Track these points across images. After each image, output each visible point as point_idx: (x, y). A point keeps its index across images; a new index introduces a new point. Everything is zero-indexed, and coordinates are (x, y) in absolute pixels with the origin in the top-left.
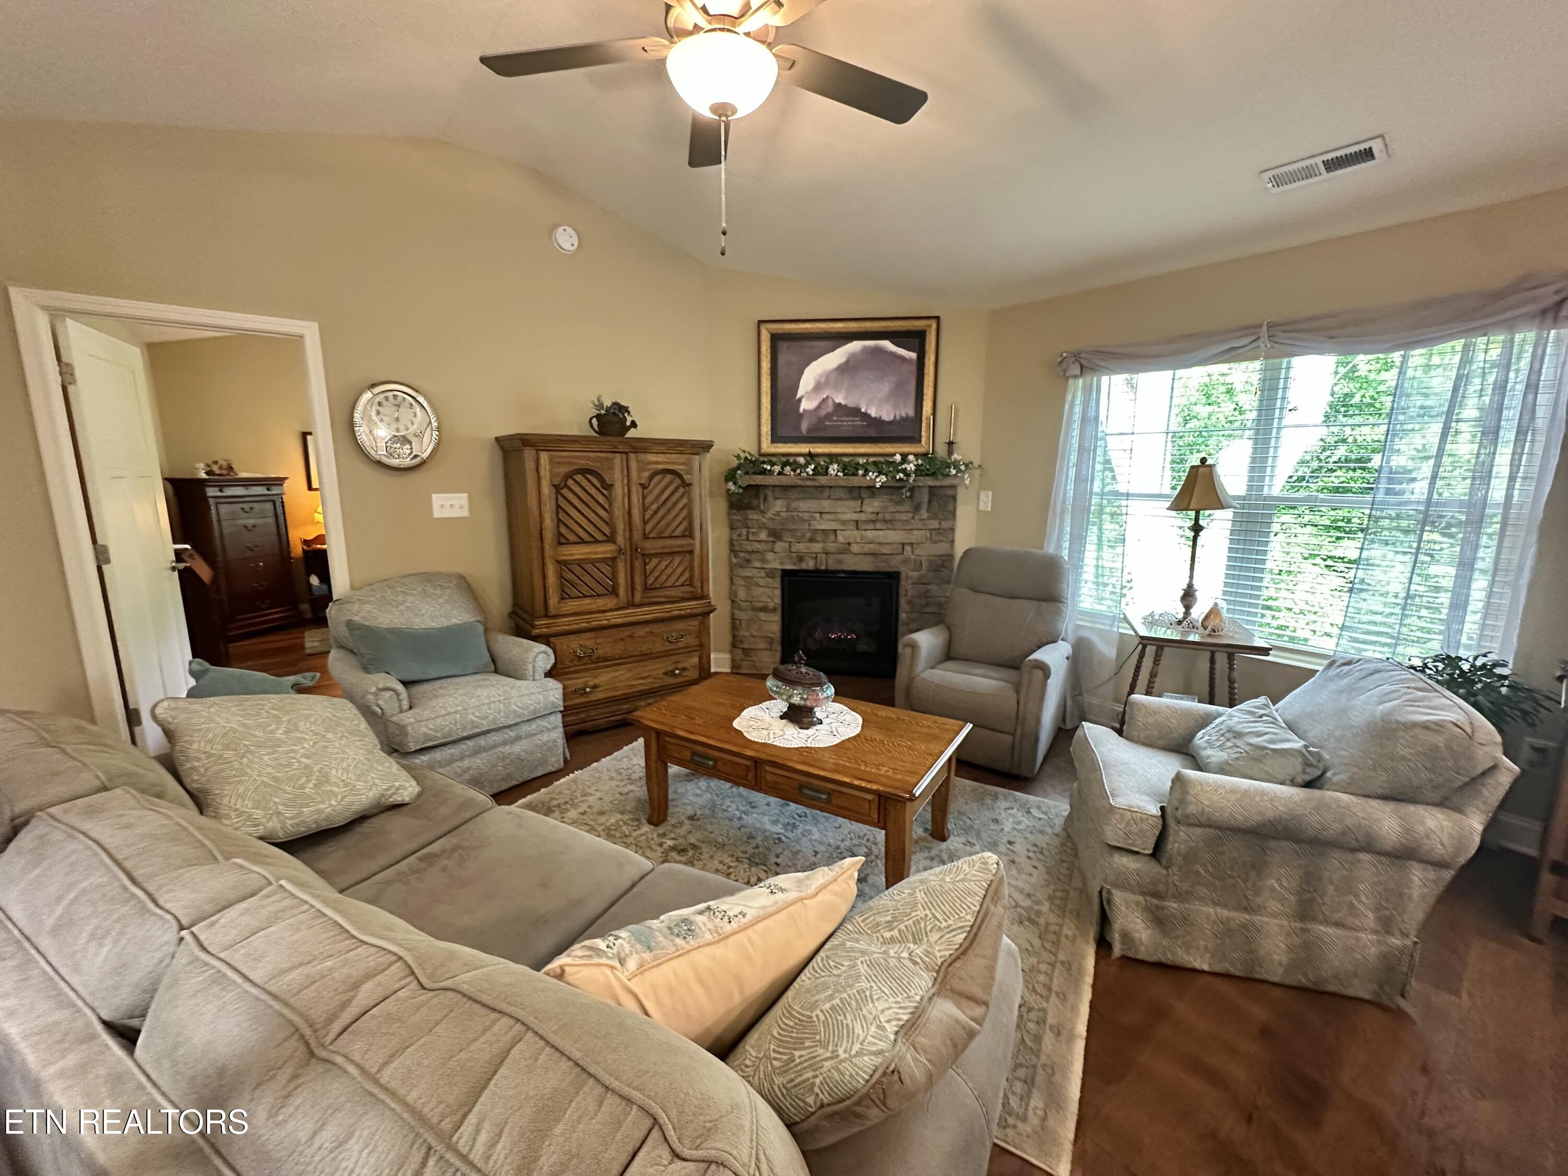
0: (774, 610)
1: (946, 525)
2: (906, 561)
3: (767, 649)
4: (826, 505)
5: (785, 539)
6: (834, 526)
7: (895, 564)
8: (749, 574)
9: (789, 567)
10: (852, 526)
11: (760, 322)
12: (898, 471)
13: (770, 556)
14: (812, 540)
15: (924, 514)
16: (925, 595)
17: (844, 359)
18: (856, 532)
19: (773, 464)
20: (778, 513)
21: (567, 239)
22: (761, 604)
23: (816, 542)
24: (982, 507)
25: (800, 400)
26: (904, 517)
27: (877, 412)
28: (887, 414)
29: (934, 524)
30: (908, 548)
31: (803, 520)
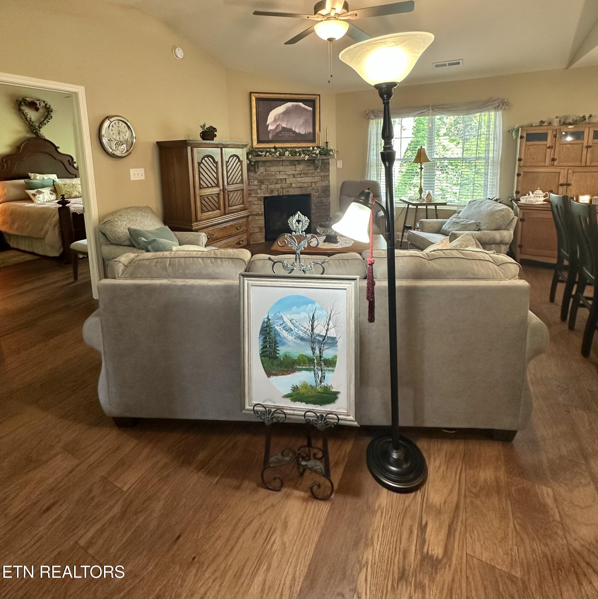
0: (262, 215)
1: (326, 174)
2: (313, 189)
3: (259, 232)
4: (281, 168)
5: (266, 183)
6: (285, 177)
7: (309, 191)
8: (251, 200)
9: (267, 195)
10: (292, 176)
11: (251, 93)
12: (313, 154)
13: (259, 191)
14: (276, 183)
15: (319, 170)
16: (321, 202)
17: (285, 109)
18: (294, 179)
19: (261, 152)
20: (262, 173)
21: (180, 53)
22: (256, 213)
23: (278, 184)
24: (338, 166)
25: (268, 125)
26: (311, 172)
27: (298, 130)
28: (302, 131)
29: (322, 174)
30: (313, 184)
31: (272, 175)
